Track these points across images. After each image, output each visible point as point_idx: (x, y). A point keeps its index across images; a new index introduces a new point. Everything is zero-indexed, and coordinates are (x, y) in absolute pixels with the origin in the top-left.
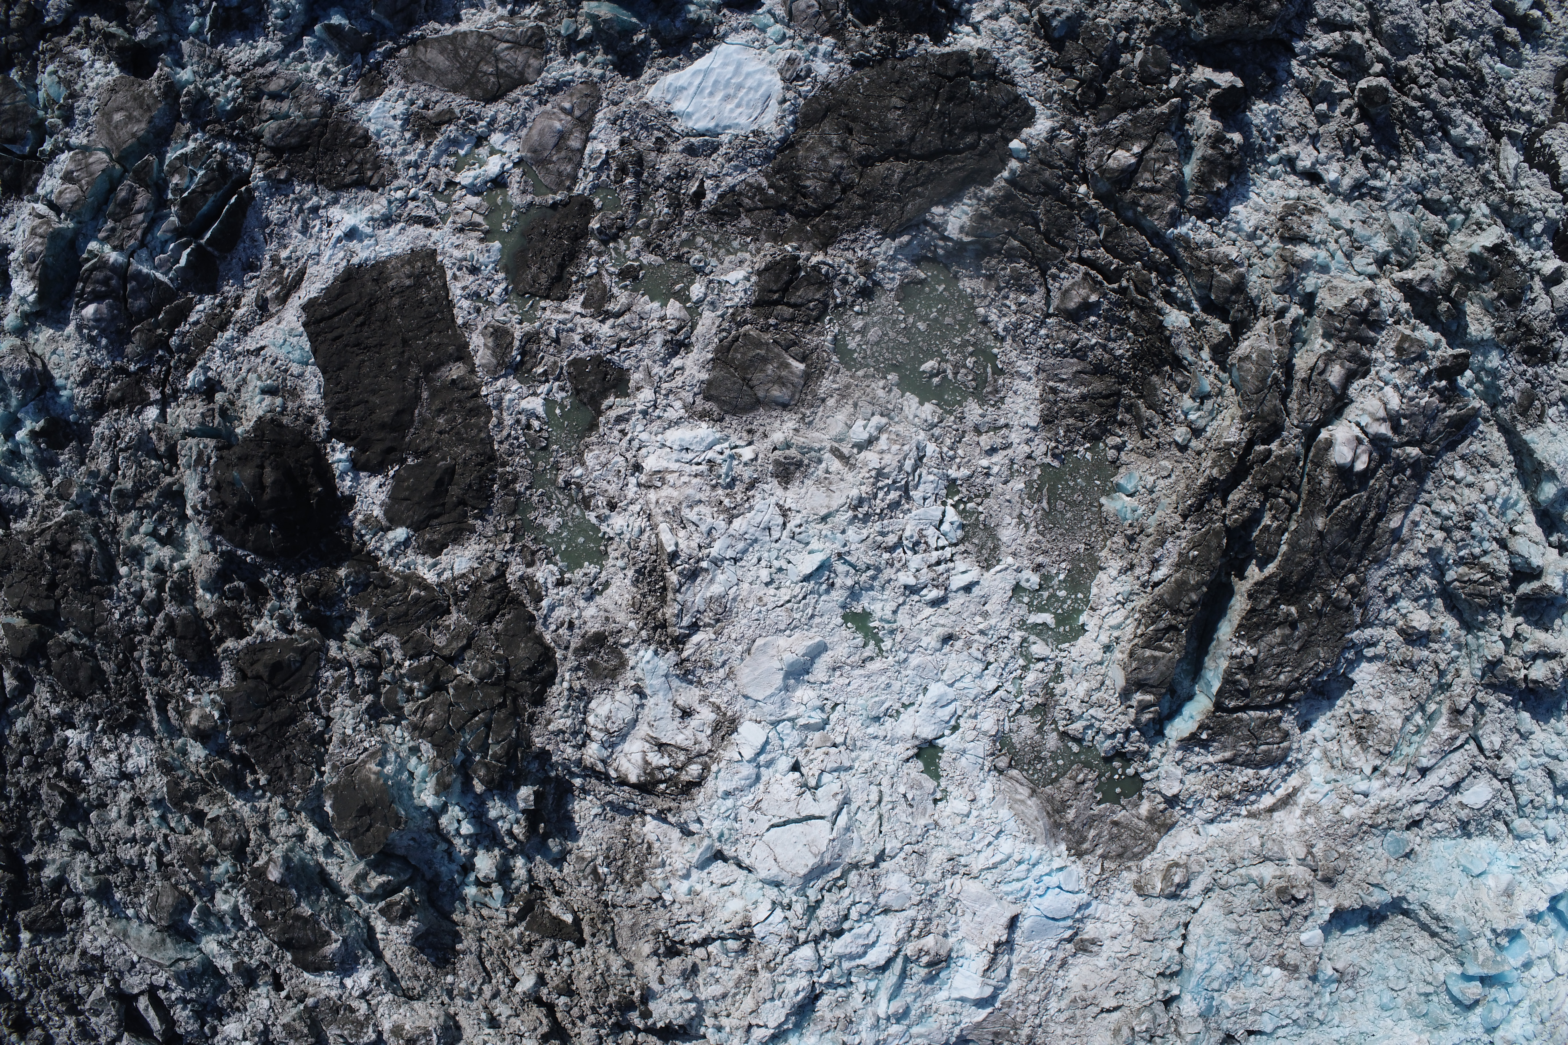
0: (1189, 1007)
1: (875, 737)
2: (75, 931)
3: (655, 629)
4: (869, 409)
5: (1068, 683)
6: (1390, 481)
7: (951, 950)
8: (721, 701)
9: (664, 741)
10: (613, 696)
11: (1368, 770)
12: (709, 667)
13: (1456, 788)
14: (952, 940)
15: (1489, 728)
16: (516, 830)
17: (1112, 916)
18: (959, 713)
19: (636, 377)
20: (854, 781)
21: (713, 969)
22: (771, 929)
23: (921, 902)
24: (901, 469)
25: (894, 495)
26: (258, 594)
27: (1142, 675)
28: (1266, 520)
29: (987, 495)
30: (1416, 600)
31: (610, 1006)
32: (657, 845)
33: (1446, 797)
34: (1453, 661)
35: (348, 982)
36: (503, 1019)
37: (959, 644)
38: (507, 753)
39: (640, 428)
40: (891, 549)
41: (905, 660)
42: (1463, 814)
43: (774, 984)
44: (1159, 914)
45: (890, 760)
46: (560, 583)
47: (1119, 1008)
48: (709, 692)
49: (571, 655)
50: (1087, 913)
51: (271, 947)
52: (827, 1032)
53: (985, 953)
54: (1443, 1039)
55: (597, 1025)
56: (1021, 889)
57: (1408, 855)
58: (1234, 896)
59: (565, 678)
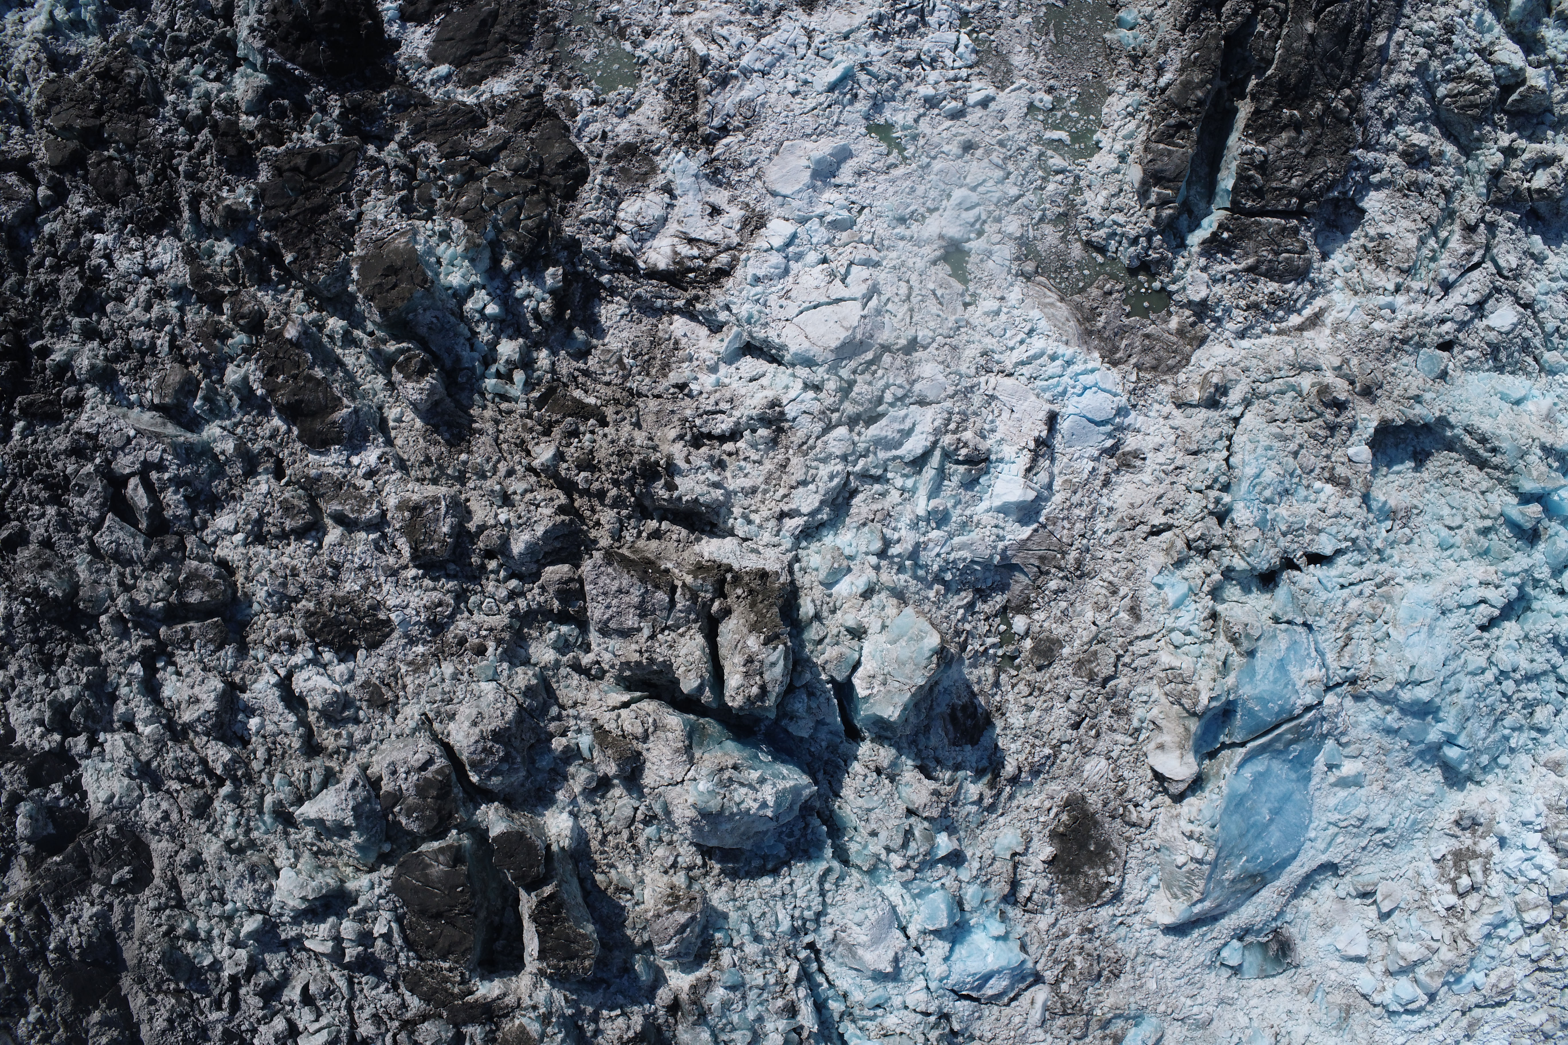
0: (1242, 514)
2: (72, 421)
3: (686, 131)
5: (1088, 195)
7: (989, 451)
8: (749, 200)
9: (693, 236)
10: (643, 198)
11: (1391, 287)
12: (738, 166)
13: (1479, 308)
14: (989, 442)
15: (1503, 248)
16: (542, 306)
17: (1152, 429)
18: (984, 217)
20: (882, 276)
21: (742, 463)
22: (803, 407)
23: (956, 393)
25: (911, 18)
26: (302, 111)
27: (1158, 165)
28: (1260, 29)
29: (998, 27)
30: (1412, 124)
31: (633, 469)
32: (684, 341)
33: (1472, 320)
34: (1458, 187)
35: (355, 460)
36: (518, 497)
37: (979, 152)
38: (538, 226)
40: (911, 64)
41: (928, 165)
42: (1492, 336)
43: (807, 468)
44: (1200, 423)
45: (918, 260)
46: (595, 103)
47: (1169, 527)
48: (738, 193)
49: (603, 161)
50: (1127, 421)
51: (277, 430)
52: (864, 524)
53: (1025, 452)
54: (1510, 566)
55: (618, 503)
56: (1058, 385)
57: (1444, 375)
58: (1275, 403)
59: (596, 178)
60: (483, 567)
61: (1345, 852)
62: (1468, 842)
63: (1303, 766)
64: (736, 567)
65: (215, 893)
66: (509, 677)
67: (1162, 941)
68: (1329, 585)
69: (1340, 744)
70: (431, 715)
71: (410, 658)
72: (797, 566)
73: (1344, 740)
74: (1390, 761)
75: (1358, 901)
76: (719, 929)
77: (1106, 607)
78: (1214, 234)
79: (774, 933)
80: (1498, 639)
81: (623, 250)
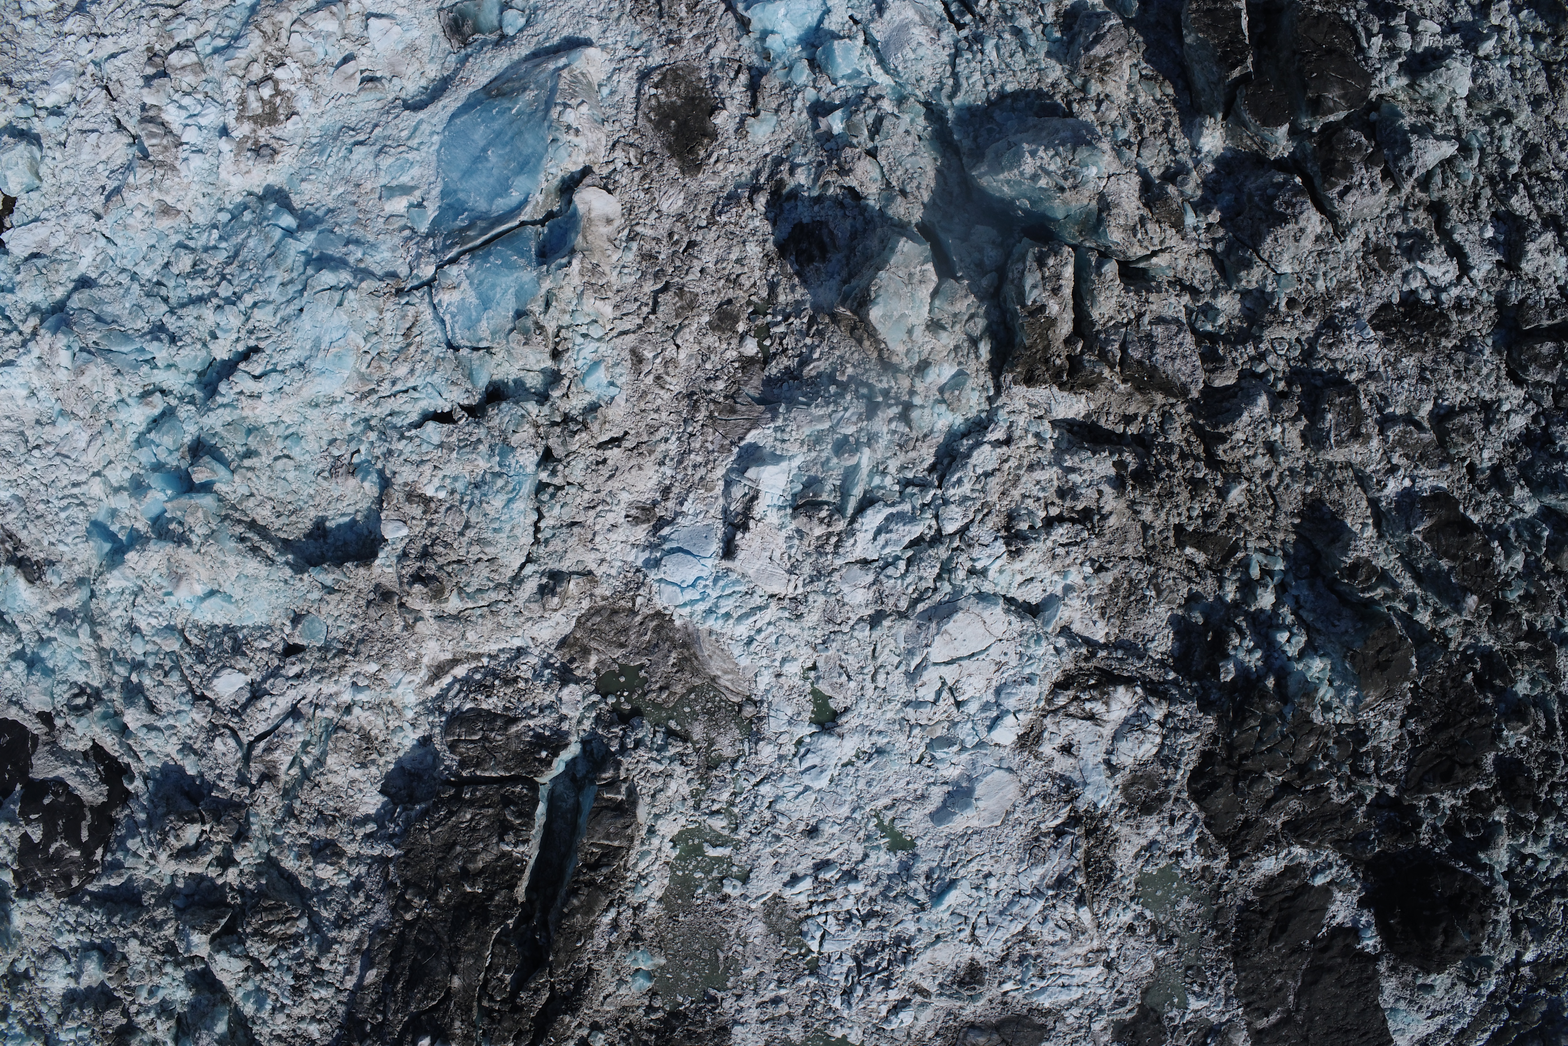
0: (528, 459)
1: (880, 733)
3: (1096, 829)
4: (896, 1035)
5: (686, 790)
6: (385, 1018)
7: (794, 517)
8: (1034, 763)
9: (1089, 723)
10: (1135, 758)
11: (356, 711)
12: (1045, 796)
13: (256, 692)
14: (793, 526)
15: (230, 759)
16: (1237, 641)
17: (618, 548)
18: (796, 760)
19: (1106, 1038)
20: (903, 692)
21: (1041, 495)
22: (988, 551)
23: (830, 574)
24: (867, 988)
25: (872, 963)
26: (1454, 828)
28: (508, 977)
29: (778, 962)
30: (332, 888)
31: (1159, 480)
32: (1096, 617)
33: (264, 680)
34: (280, 823)
35: (1407, 483)
36: (1260, 451)
37: (801, 827)
39: (1105, 998)
40: (872, 914)
41: (854, 810)
42: (242, 663)
43: (983, 491)
44: (569, 555)
45: (864, 712)
46: (1180, 854)
47: (601, 446)
48: (1045, 770)
49: (1173, 794)
50: (647, 554)
51: (1475, 510)
52: (925, 436)
53: (758, 517)
54: (226, 415)
55: (1168, 448)
56: (723, 588)
57: (297, 619)
58: (488, 579)
59: (1181, 776)
60: (1289, 384)
61: (397, 121)
62: (261, 132)
63: (450, 206)
64: (1055, 389)
65: (1519, 76)
66: (1266, 278)
67: (593, 31)
68: (430, 389)
69: (412, 229)
70: (1337, 240)
71: (1352, 296)
72: (991, 393)
73: (407, 233)
74: (354, 212)
75: (378, 75)
76: (1056, 41)
77: (666, 363)
78: (556, 754)
79: (1000, 37)
80: (238, 340)
81: (1159, 702)
